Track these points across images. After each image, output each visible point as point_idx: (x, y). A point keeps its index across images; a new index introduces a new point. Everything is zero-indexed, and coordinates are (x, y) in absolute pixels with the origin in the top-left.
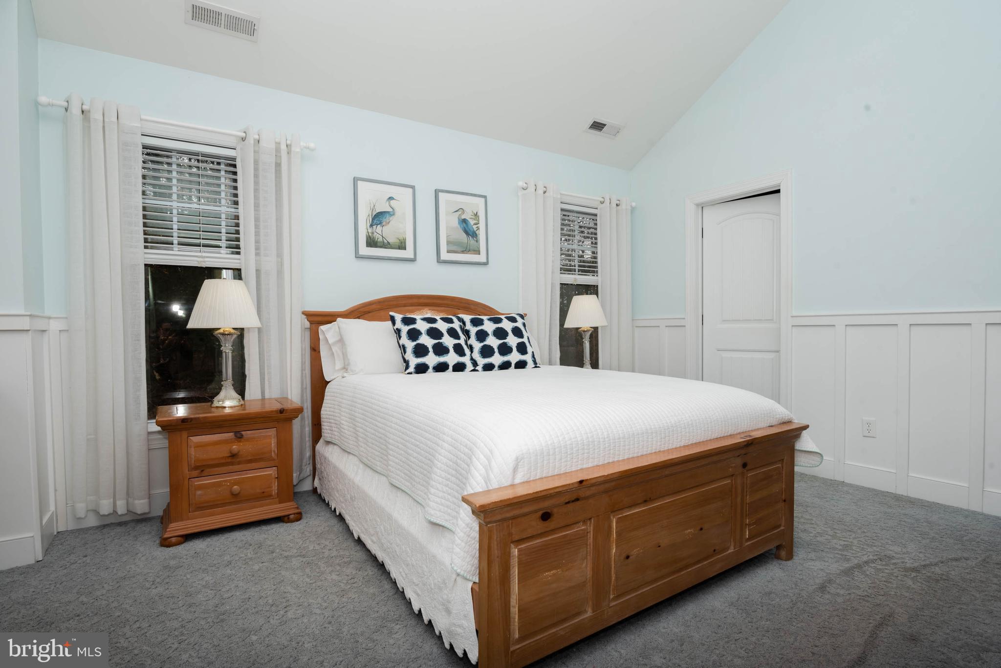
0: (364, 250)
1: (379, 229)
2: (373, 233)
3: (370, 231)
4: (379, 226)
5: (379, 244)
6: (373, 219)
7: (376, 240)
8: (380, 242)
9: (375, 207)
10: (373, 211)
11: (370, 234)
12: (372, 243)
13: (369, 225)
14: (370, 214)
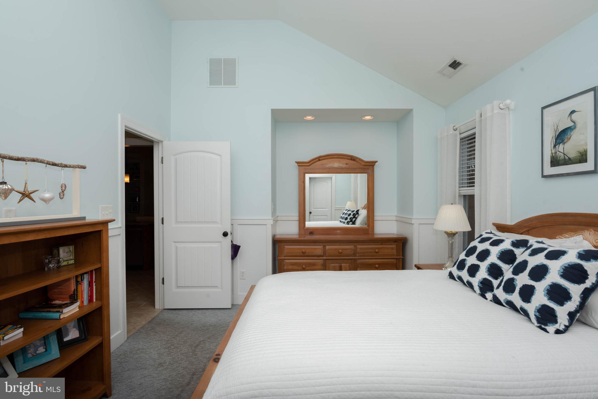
0: (549, 170)
1: (561, 147)
2: (556, 153)
3: (553, 152)
4: (561, 144)
5: (560, 162)
6: (556, 139)
7: (559, 158)
8: (562, 160)
9: (558, 127)
10: (556, 131)
11: (554, 155)
12: (555, 162)
13: (553, 146)
14: (554, 136)
